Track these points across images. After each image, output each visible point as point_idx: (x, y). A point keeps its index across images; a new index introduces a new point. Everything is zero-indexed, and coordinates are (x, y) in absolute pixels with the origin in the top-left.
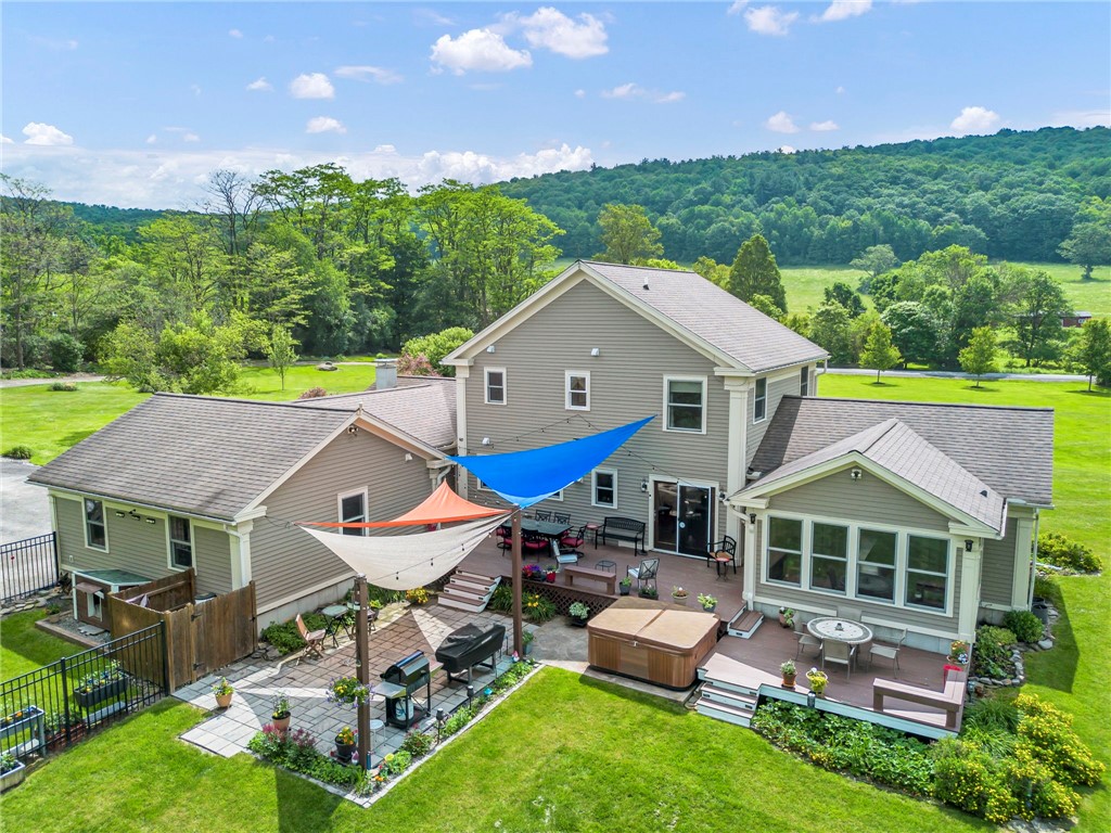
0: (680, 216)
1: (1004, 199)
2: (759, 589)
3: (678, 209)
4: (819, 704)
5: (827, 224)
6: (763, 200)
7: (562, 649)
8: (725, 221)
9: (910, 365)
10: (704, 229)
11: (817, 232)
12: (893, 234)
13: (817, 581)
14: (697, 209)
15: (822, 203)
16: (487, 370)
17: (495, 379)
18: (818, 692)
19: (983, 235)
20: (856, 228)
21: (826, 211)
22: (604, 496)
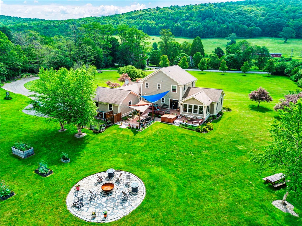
0: (181, 23)
1: (267, 19)
2: (182, 113)
3: (180, 21)
4: (186, 124)
5: (220, 26)
6: (203, 19)
7: (158, 120)
8: (193, 25)
9: (232, 69)
10: (187, 27)
11: (217, 29)
12: (237, 29)
13: (189, 112)
14: (186, 21)
15: (219, 20)
16: (146, 83)
17: (147, 84)
18: (186, 123)
19: (261, 30)
20: (228, 28)
21: (220, 23)
22: (163, 101)
